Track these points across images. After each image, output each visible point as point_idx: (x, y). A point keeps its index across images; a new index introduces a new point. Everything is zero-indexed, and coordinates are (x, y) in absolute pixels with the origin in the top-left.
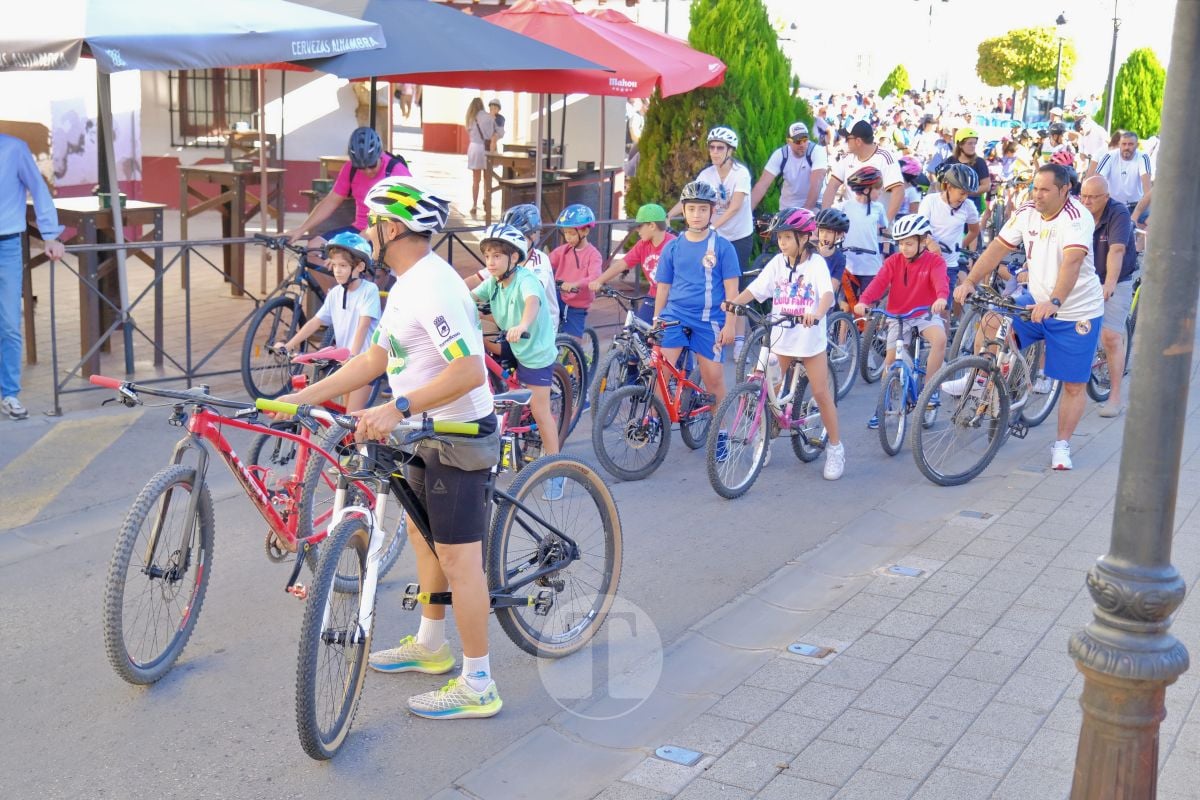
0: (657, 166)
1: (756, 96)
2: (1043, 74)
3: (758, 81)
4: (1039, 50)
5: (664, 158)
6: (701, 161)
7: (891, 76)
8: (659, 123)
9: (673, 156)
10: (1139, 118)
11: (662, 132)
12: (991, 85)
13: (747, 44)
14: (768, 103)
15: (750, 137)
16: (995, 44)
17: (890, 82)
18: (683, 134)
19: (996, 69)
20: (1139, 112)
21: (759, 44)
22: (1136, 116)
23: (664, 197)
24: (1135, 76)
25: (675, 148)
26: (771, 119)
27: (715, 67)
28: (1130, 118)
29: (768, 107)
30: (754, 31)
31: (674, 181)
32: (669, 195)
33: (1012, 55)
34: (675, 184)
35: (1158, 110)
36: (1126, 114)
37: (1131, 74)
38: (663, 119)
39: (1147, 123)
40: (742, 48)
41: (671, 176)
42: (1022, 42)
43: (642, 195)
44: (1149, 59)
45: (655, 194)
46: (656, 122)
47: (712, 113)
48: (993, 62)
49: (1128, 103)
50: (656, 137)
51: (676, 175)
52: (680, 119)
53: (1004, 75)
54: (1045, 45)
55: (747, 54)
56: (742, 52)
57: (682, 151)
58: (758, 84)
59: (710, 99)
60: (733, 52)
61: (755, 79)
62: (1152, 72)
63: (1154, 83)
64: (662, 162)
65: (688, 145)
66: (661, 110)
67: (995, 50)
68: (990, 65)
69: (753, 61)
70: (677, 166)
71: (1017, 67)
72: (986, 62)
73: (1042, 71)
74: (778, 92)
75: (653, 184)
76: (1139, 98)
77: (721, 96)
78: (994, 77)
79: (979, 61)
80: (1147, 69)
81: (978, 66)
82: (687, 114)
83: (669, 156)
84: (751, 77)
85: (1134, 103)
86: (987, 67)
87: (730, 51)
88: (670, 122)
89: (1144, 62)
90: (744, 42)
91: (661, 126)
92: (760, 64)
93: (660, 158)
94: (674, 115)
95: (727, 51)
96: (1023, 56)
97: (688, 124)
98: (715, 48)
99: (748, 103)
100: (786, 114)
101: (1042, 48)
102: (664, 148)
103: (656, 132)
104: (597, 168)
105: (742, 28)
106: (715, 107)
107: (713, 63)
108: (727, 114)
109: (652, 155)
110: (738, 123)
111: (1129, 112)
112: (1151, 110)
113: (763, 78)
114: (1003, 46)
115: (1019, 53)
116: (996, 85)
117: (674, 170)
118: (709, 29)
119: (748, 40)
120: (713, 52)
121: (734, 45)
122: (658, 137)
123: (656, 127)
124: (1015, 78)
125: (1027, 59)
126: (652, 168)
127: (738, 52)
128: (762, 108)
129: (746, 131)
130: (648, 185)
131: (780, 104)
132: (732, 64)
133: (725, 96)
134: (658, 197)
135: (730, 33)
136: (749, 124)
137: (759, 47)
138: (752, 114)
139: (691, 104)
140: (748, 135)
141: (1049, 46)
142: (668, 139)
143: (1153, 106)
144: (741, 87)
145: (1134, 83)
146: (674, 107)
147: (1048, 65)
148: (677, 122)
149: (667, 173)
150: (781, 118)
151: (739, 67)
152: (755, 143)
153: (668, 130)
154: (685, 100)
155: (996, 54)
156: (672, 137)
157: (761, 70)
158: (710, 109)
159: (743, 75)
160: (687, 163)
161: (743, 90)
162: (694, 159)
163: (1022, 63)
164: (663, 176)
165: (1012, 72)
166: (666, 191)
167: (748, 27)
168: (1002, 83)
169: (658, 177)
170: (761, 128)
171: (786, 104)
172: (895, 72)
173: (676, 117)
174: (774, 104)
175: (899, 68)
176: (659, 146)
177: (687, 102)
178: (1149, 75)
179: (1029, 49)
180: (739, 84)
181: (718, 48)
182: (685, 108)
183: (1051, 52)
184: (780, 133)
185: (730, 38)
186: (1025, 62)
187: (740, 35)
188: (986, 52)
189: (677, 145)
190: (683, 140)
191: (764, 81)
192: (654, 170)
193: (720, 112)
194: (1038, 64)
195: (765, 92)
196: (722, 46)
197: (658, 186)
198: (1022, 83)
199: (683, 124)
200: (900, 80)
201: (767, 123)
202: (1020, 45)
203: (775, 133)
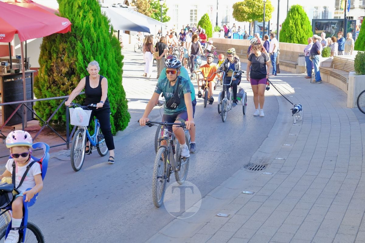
0: (46, 71)
1: (89, 37)
2: (259, 16)
3: (90, 29)
4: (257, 6)
5: (48, 67)
6: (66, 69)
7: (202, 18)
8: (47, 50)
9: (53, 66)
10: (297, 33)
11: (47, 54)
12: (239, 21)
13: (84, 12)
14: (95, 40)
15: (88, 56)
16: (239, 5)
17: (202, 21)
18: (57, 55)
19: (240, 14)
20: (297, 30)
21: (90, 12)
22: (295, 32)
23: (50, 86)
24: (294, 16)
25: (53, 63)
26: (97, 47)
27: (65, 24)
28: (293, 33)
29: (95, 42)
30: (87, 5)
31: (54, 78)
32: (52, 85)
33: (246, 9)
34: (54, 79)
35: (304, 30)
36: (292, 32)
37: (293, 16)
38: (47, 49)
39: (300, 35)
40: (81, 13)
41: (53, 75)
42: (250, 4)
43: (40, 86)
44: (299, 9)
45: (46, 85)
46: (45, 50)
47: (69, 45)
48: (239, 12)
49: (292, 27)
50: (45, 57)
51: (55, 75)
52: (55, 49)
53: (244, 17)
54: (259, 4)
55: (85, 16)
56: (81, 16)
57: (57, 64)
58: (90, 31)
59: (68, 38)
60: (77, 16)
61: (88, 28)
62: (301, 15)
63: (302, 19)
64: (48, 69)
65: (60, 61)
66: (47, 44)
67: (240, 7)
68: (238, 13)
69: (87, 20)
70: (55, 71)
71: (249, 14)
72: (236, 12)
73: (259, 15)
74: (100, 34)
75: (45, 80)
76: (296, 25)
77: (73, 37)
78: (240, 18)
79: (234, 11)
80: (299, 13)
81: (233, 14)
82: (58, 46)
83: (51, 66)
84: (86, 28)
85: (294, 27)
86: (237, 14)
87: (76, 15)
88: (50, 49)
89: (297, 10)
90: (82, 11)
91: (47, 52)
92: (90, 21)
93: (47, 67)
94: (52, 46)
95: (74, 15)
96: (251, 9)
97: (59, 51)
98: (69, 14)
99: (85, 41)
100: (105, 45)
101: (259, 6)
102: (49, 63)
103: (45, 55)
104: (21, 72)
105: (80, 5)
106: (70, 42)
107: (65, 22)
108: (77, 46)
109: (43, 66)
110: (81, 50)
111: (292, 31)
112: (301, 29)
113: (92, 28)
114: (243, 5)
115: (249, 8)
116: (241, 21)
117: (54, 73)
118: (65, 5)
119: (84, 10)
120: (68, 16)
121: (78, 12)
122: (46, 57)
123: (45, 52)
124: (248, 18)
125: (252, 10)
126: (44, 72)
127: (80, 16)
128: (93, 42)
129: (85, 53)
130: (42, 80)
131: (101, 40)
132: (77, 21)
133: (75, 37)
134: (47, 86)
135: (75, 6)
136: (86, 51)
137: (90, 13)
138: (88, 45)
139: (60, 41)
140: (86, 55)
141: (261, 5)
142: (50, 59)
143: (302, 28)
144: (82, 32)
145: (294, 19)
146: (52, 43)
147: (261, 12)
148: (53, 50)
149: (51, 74)
150: (102, 46)
151: (81, 23)
152: (89, 59)
153: (50, 54)
154: (56, 40)
155: (240, 9)
156: (52, 57)
157: (91, 25)
158: (68, 43)
159: (83, 27)
160: (60, 70)
161: (83, 34)
162: (63, 67)
163: (251, 12)
164: (49, 76)
165: (247, 16)
166: (51, 83)
167: (84, 4)
168: (244, 21)
169: (46, 77)
170: (93, 52)
171: (105, 40)
172: (204, 17)
173: (53, 46)
174: (99, 40)
175: (205, 15)
176: (47, 62)
177: (57, 41)
178: (299, 15)
179: (254, 6)
180: (81, 31)
181: (70, 14)
182: (56, 43)
183: (262, 7)
184: (102, 55)
185: (75, 9)
186: (252, 12)
187: (80, 7)
188: (236, 8)
189: (54, 61)
190: (57, 58)
191: (92, 30)
192: (44, 73)
193: (73, 45)
194: (257, 12)
195: (94, 35)
196: (72, 13)
197: (47, 81)
198: (251, 20)
199: (56, 51)
200: (206, 20)
201: (96, 49)
202: (249, 5)
203: (100, 54)
